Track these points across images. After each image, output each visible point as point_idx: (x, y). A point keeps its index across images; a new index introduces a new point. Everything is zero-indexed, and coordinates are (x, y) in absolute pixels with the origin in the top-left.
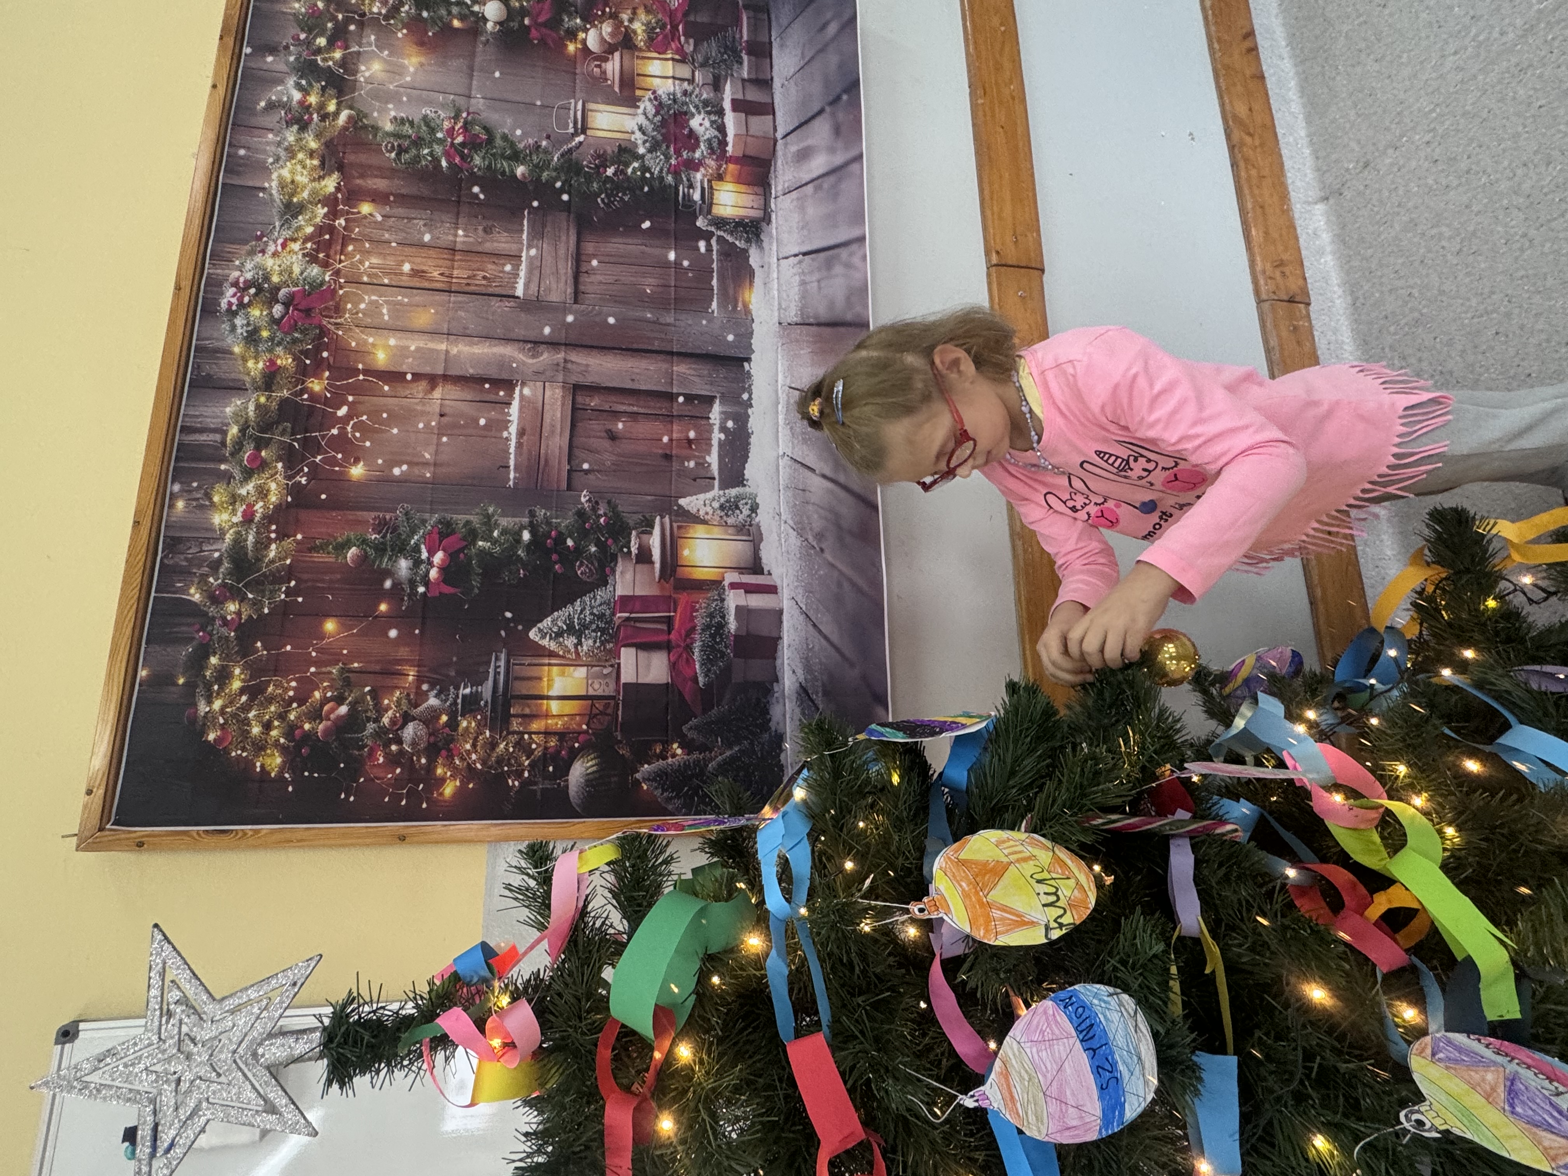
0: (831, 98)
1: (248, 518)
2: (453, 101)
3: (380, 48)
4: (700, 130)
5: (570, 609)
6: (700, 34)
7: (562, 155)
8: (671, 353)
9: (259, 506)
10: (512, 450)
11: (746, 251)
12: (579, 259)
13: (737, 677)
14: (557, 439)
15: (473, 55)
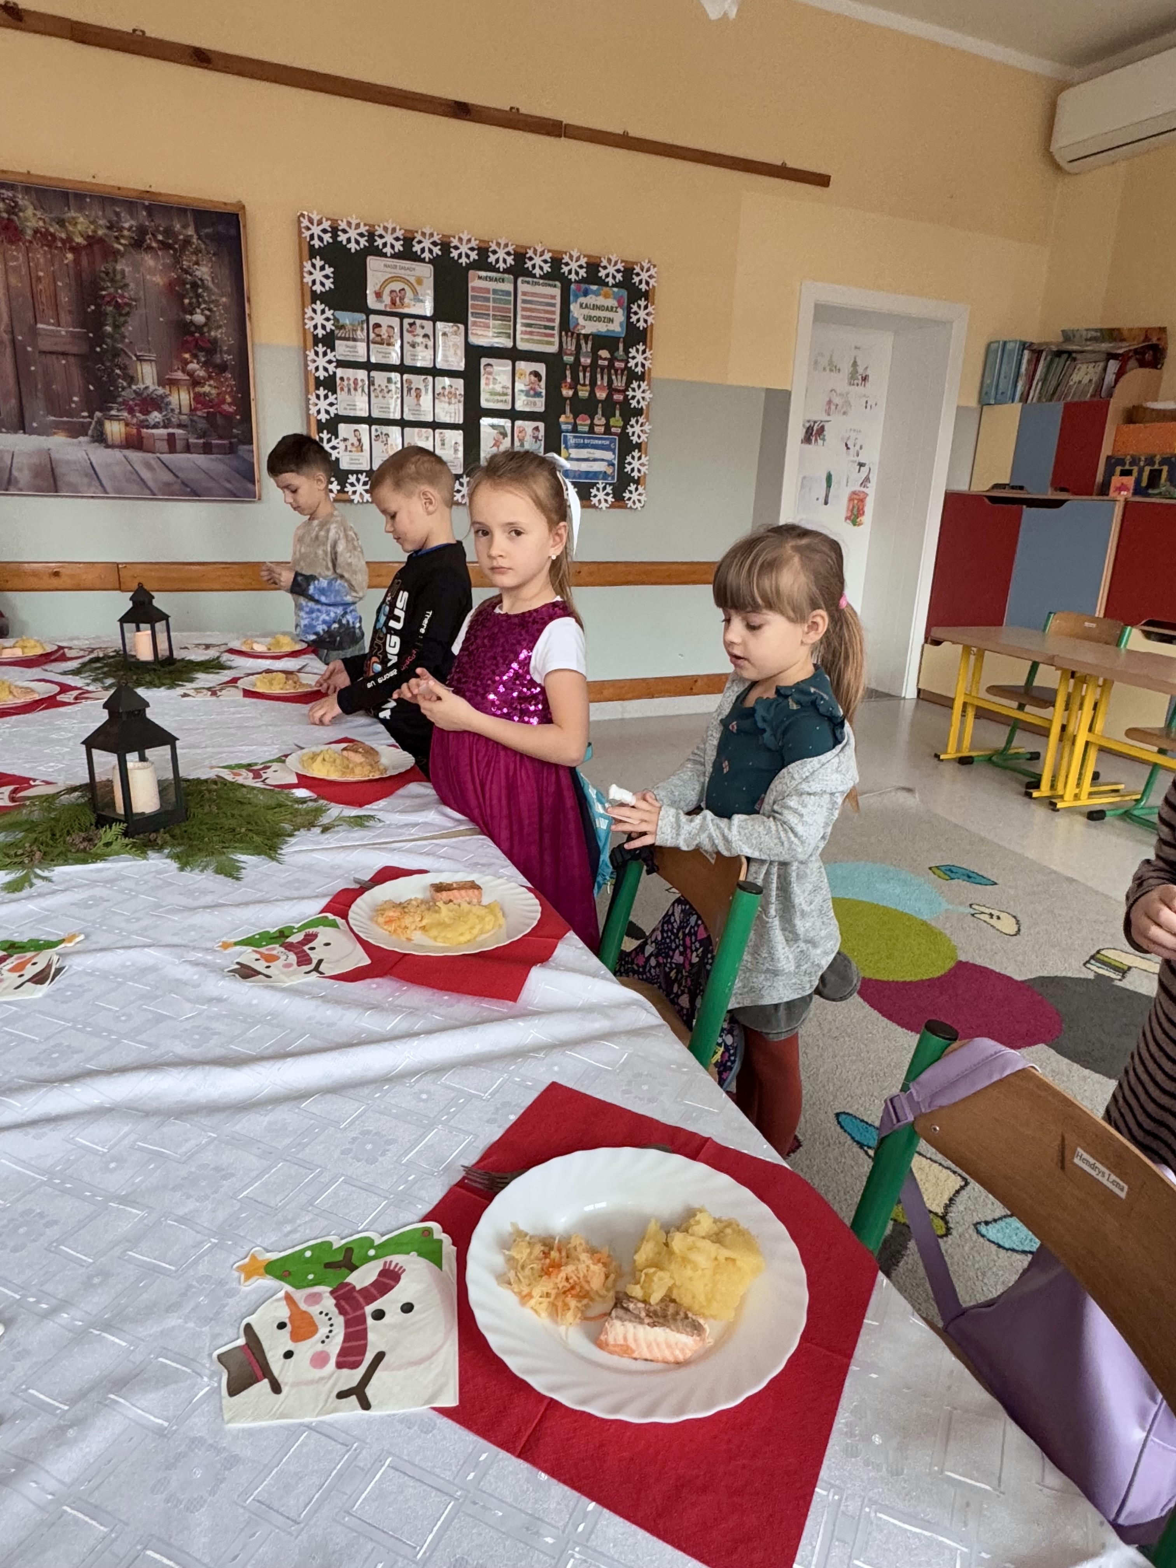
0: (187, 483)
4: (152, 416)
7: (122, 350)
11: (86, 435)
12: (64, 354)
15: (170, 308)
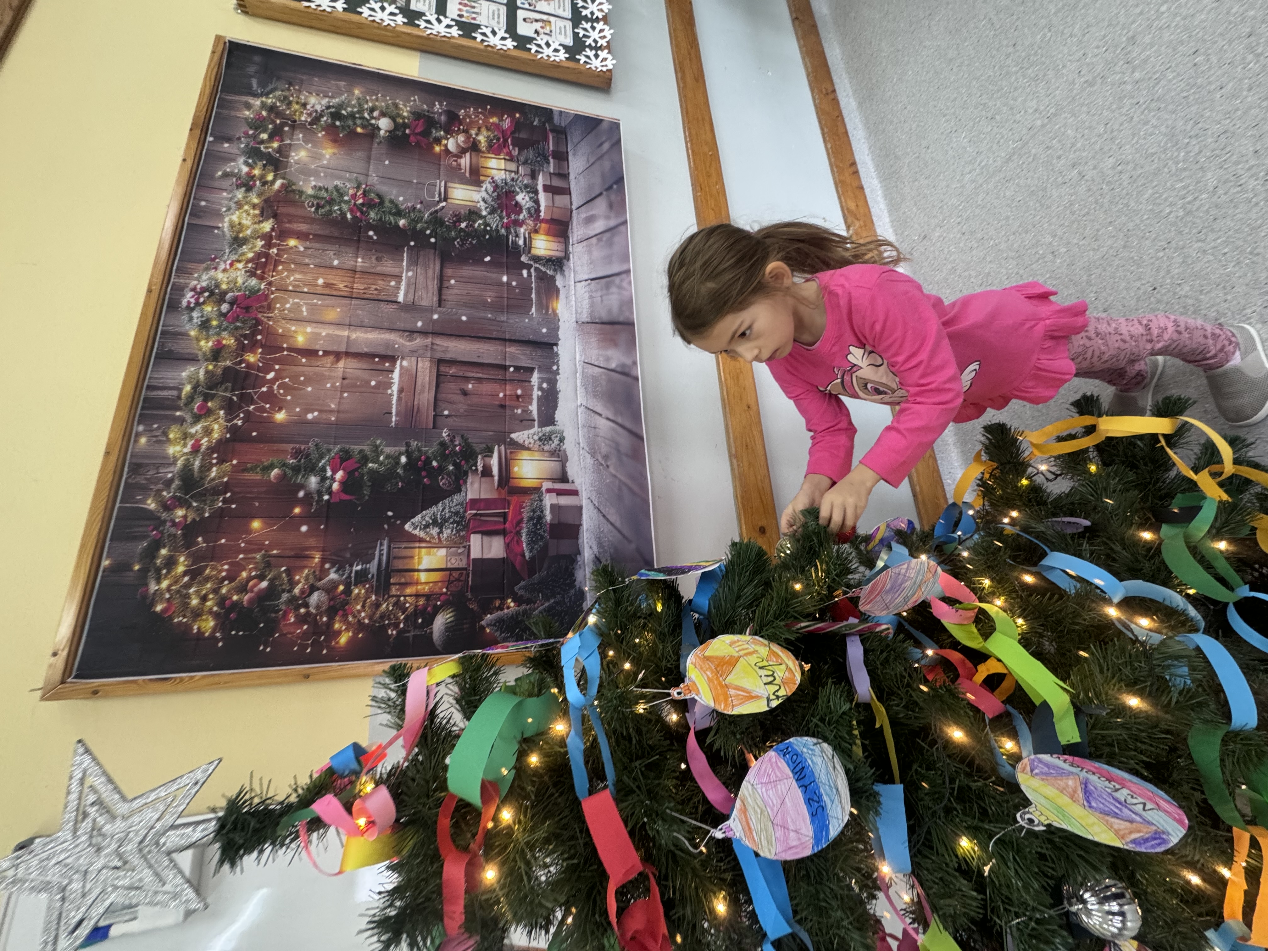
0: (607, 186)
1: (196, 449)
2: (356, 179)
3: (306, 142)
4: (523, 203)
5: (434, 509)
6: (522, 145)
7: (431, 214)
8: (505, 340)
9: (204, 441)
10: (394, 402)
11: (553, 277)
12: (442, 279)
13: (552, 552)
14: (426, 394)
15: (370, 149)
